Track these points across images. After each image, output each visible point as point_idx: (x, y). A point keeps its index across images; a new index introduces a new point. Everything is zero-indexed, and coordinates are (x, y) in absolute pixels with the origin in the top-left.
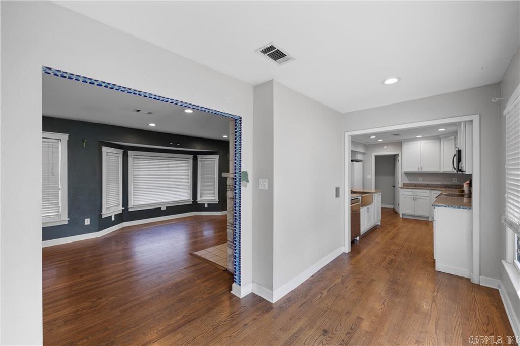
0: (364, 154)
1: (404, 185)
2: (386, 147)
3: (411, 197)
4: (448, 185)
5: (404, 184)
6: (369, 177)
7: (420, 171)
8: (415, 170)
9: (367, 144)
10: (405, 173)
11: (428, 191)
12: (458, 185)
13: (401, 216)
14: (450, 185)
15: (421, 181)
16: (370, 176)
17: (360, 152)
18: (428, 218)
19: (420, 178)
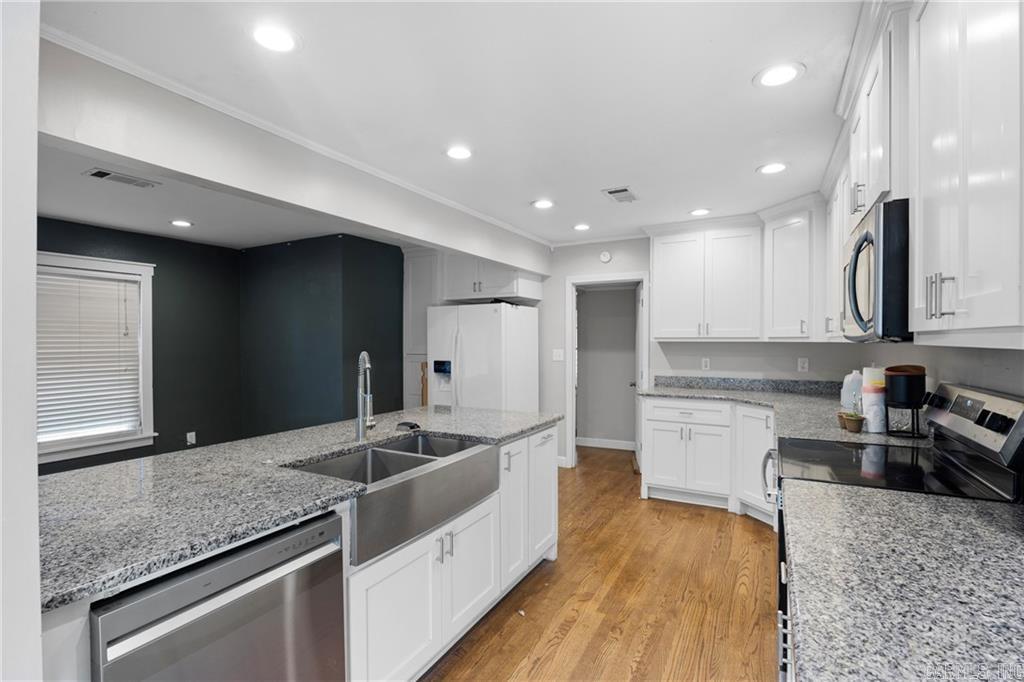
0: (543, 278)
1: (659, 382)
2: (605, 257)
3: (673, 426)
4: (782, 382)
5: (657, 378)
6: (557, 354)
7: (704, 337)
8: (687, 332)
9: (552, 247)
10: (660, 343)
11: (726, 407)
12: (810, 382)
13: (644, 494)
14: (789, 382)
15: (705, 370)
16: (561, 352)
17: (523, 271)
18: (726, 500)
19: (704, 360)
